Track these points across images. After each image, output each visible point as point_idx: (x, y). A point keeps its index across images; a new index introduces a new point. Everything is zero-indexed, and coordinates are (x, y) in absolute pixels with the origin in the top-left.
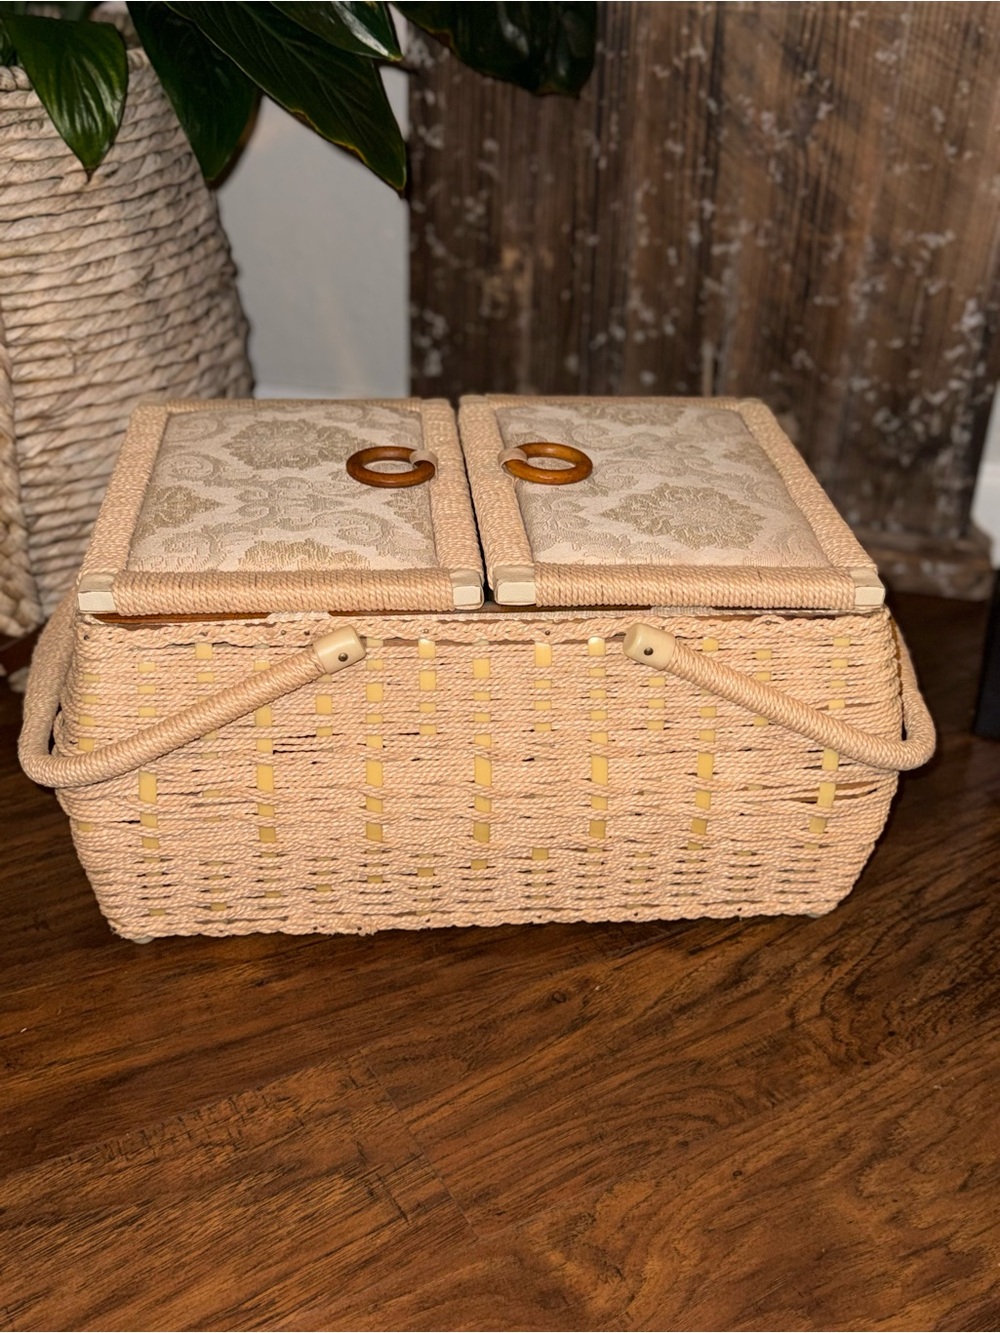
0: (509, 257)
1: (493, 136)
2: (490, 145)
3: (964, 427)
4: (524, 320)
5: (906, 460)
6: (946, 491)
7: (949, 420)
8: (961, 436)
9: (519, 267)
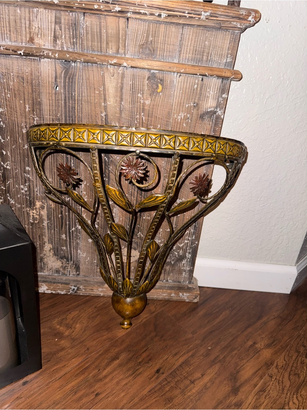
0: (38, 204)
1: (28, 166)
2: (27, 168)
3: (189, 253)
4: (45, 223)
5: (173, 263)
6: (185, 271)
7: (185, 252)
8: (189, 256)
9: (42, 207)
